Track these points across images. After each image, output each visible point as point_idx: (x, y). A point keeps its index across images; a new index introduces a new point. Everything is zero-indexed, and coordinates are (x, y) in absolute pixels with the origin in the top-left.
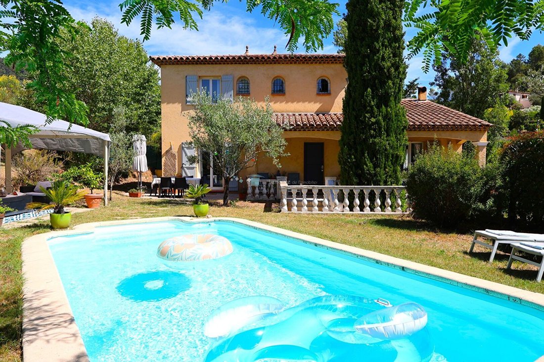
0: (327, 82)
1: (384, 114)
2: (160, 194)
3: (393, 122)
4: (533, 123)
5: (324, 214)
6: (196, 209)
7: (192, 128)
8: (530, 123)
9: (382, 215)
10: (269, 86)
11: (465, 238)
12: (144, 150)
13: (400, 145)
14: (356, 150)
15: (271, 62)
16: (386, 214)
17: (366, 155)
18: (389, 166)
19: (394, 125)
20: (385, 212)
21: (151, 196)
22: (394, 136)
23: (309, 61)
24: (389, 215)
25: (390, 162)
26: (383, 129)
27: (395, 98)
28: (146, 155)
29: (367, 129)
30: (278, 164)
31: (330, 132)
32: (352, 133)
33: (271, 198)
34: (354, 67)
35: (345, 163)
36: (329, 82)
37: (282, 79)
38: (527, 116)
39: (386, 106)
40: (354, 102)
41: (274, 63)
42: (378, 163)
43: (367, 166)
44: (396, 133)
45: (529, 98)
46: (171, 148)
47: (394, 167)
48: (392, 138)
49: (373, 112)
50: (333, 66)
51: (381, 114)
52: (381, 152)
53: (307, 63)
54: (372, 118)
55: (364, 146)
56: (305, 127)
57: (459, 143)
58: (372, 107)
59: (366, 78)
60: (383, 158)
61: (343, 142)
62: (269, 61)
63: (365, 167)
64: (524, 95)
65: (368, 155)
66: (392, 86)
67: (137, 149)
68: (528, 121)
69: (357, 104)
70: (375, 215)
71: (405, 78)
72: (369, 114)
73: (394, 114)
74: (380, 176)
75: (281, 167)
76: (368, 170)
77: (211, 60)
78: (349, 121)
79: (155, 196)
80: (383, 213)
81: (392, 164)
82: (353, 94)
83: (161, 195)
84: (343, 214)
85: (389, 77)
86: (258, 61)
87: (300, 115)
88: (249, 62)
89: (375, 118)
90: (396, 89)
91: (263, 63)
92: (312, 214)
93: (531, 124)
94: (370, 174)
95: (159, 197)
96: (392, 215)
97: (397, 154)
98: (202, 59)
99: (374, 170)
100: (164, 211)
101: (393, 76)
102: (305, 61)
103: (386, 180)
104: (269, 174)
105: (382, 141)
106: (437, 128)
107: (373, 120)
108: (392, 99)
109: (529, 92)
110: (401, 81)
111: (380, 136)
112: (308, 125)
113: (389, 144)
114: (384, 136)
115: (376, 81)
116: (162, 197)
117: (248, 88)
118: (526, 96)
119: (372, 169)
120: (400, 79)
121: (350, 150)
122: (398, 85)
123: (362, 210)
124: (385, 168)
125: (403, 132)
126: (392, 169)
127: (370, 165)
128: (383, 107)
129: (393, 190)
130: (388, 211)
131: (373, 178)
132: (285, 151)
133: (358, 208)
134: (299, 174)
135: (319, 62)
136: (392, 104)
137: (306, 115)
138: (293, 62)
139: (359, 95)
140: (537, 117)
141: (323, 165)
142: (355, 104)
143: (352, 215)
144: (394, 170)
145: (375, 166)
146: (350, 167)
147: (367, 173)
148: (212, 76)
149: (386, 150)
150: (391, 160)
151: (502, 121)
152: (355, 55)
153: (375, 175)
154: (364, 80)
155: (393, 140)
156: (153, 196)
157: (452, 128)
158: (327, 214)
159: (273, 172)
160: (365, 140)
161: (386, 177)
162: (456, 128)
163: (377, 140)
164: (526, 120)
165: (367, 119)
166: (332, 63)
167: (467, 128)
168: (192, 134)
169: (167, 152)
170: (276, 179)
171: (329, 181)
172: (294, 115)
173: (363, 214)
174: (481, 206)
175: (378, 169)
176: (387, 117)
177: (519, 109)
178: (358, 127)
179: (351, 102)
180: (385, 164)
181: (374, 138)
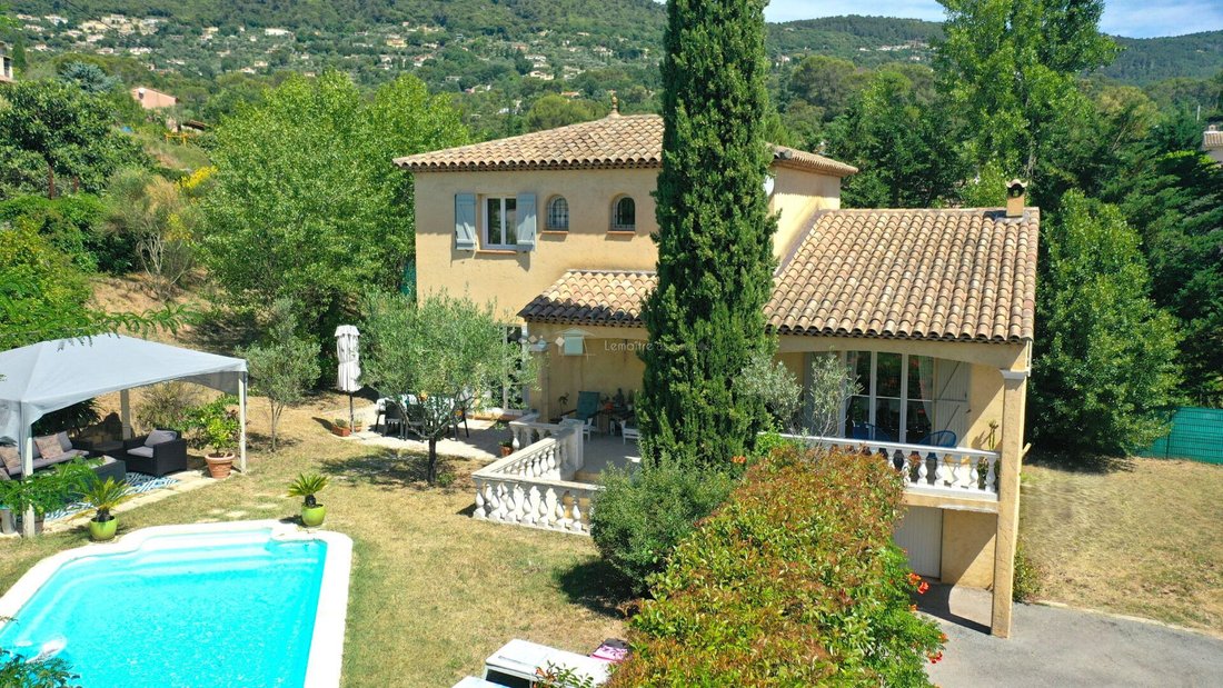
1: (699, 335)
3: (716, 352)
17: (663, 413)
18: (708, 437)
19: (720, 358)
22: (723, 378)
25: (713, 431)
26: (695, 367)
39: (707, 320)
41: (614, 168)
42: (683, 432)
43: (661, 436)
44: (727, 373)
47: (723, 439)
48: (714, 384)
49: (678, 332)
51: (693, 335)
52: (689, 410)
54: (673, 345)
58: (675, 322)
60: (694, 423)
66: (714, 281)
67: (343, 350)
72: (671, 337)
73: (720, 336)
76: (662, 444)
81: (719, 433)
89: (680, 343)
90: (724, 287)
91: (592, 168)
105: (693, 390)
107: (673, 349)
111: (692, 379)
113: (707, 395)
114: (700, 380)
117: (565, 219)
119: (671, 443)
122: (728, 280)
124: (700, 441)
126: (716, 443)
127: (667, 434)
128: (699, 321)
136: (718, 315)
138: (649, 166)
145: (679, 438)
148: (506, 192)
149: (699, 407)
150: (717, 427)
155: (718, 388)
161: (701, 459)
165: (665, 345)
176: (705, 342)
180: (699, 434)
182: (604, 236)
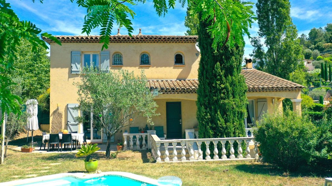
0: (181, 56)
1: (230, 81)
2: (48, 148)
3: (237, 87)
4: (317, 80)
5: (191, 162)
6: (87, 165)
7: (80, 95)
8: (315, 80)
9: (237, 161)
10: (138, 59)
11: (310, 181)
12: (36, 112)
13: (243, 104)
14: (211, 109)
15: (139, 41)
16: (239, 160)
17: (219, 112)
18: (236, 121)
19: (238, 89)
20: (238, 158)
21: (40, 150)
22: (238, 97)
23: (168, 40)
24: (242, 161)
25: (237, 118)
26: (230, 93)
27: (237, 69)
28: (37, 116)
29: (219, 93)
30: (151, 122)
31: (187, 94)
32: (206, 96)
33: (144, 148)
34: (205, 46)
35: (202, 119)
36: (183, 56)
37: (147, 54)
38: (313, 76)
39: (232, 75)
40: (207, 72)
41: (142, 42)
42: (228, 119)
43: (220, 121)
44: (239, 95)
45: (312, 64)
46: (58, 109)
47: (240, 121)
48: (237, 99)
49: (222, 80)
50: (185, 44)
51: (228, 81)
52: (230, 110)
53: (166, 42)
54: (222, 85)
55: (217, 106)
56: (168, 91)
57: (280, 100)
58: (221, 76)
59: (215, 55)
60: (232, 115)
61: (200, 103)
62: (138, 41)
63: (218, 122)
64: (309, 61)
65: (220, 113)
66: (235, 60)
67: (30, 111)
68: (314, 79)
69: (209, 74)
70: (231, 161)
71: (243, 54)
72: (219, 82)
73: (237, 81)
74: (230, 129)
75: (153, 124)
76: (221, 125)
77: (92, 40)
78: (204, 86)
79: (44, 150)
80: (237, 159)
81: (238, 119)
82: (206, 67)
83: (50, 148)
84: (206, 162)
85: (232, 54)
86: (129, 40)
87: (162, 81)
88: (122, 42)
89: (223, 84)
90: (237, 62)
91: (133, 42)
92: (182, 163)
93: (316, 82)
94: (222, 127)
95: (47, 150)
96: (244, 161)
97: (241, 111)
98: (84, 38)
99: (226, 124)
100: (56, 166)
101: (235, 53)
102: (165, 40)
103: (235, 132)
104: (139, 128)
105: (230, 102)
106: (266, 90)
107: (223, 86)
108: (235, 70)
109: (311, 59)
110: (240, 57)
111: (228, 98)
112: (170, 89)
113: (235, 104)
114: (231, 98)
115: (223, 57)
116: (51, 150)
117: (121, 61)
118: (310, 62)
119: (224, 124)
120: (240, 55)
121: (206, 109)
122: (239, 60)
123: (220, 157)
124: (233, 122)
125: (244, 94)
126: (238, 123)
127: (222, 120)
128: (229, 76)
129: (243, 141)
130: (241, 157)
131: (224, 131)
132: (157, 112)
133: (217, 156)
134: (163, 127)
135: (175, 41)
136: (235, 73)
137: (167, 81)
138: (156, 42)
139: (210, 67)
140: (319, 76)
141: (181, 119)
142: (208, 73)
143: (214, 162)
144: (240, 124)
145: (226, 122)
146: (206, 122)
147: (220, 127)
148: (93, 52)
149: (233, 108)
150: (238, 116)
151: (302, 81)
152: (205, 37)
153: (227, 128)
154: (214, 56)
155: (238, 101)
156: (42, 150)
157: (276, 89)
158: (193, 162)
159: (142, 126)
160: (217, 101)
161: (235, 129)
162: (279, 89)
163: (226, 101)
164: (312, 79)
165: (218, 85)
166: (185, 42)
167: (286, 89)
168: (80, 99)
169: (55, 112)
170: (147, 132)
171: (189, 133)
172: (158, 81)
173: (221, 161)
174: (317, 154)
175: (228, 124)
176: (232, 84)
177: (306, 71)
178: (211, 92)
179: (205, 73)
180: (233, 119)
181: (224, 100)
182: (138, 67)
